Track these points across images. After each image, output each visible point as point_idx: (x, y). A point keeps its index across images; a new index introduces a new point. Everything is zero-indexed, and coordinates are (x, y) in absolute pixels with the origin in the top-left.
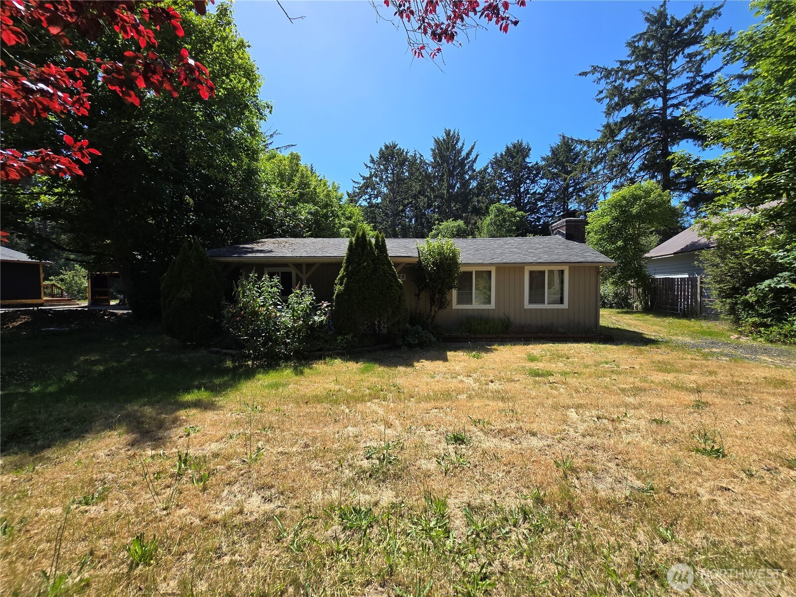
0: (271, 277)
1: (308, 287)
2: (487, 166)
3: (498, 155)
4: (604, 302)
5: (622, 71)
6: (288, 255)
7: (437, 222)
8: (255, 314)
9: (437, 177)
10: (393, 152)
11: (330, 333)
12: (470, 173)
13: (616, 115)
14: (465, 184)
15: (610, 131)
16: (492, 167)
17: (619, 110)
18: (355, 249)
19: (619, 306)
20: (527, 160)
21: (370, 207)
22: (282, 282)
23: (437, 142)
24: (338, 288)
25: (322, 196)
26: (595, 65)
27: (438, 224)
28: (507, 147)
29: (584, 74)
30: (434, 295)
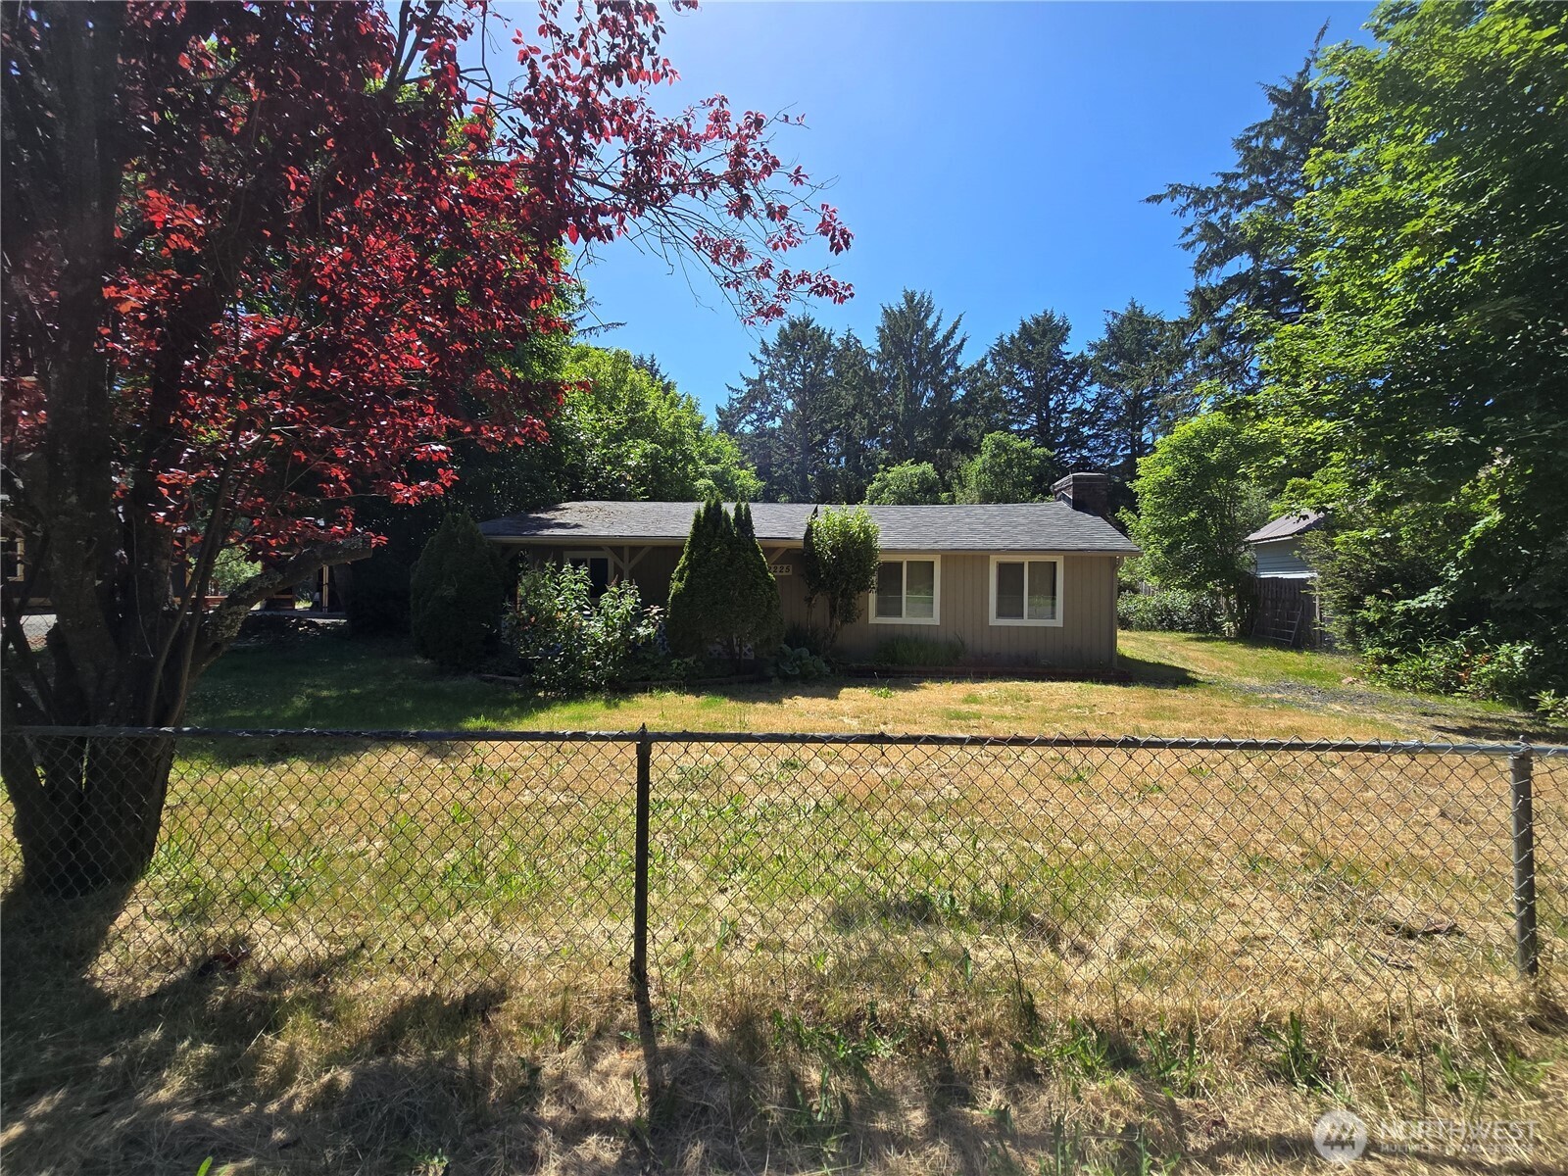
0: (576, 568)
1: (631, 584)
2: (984, 360)
3: (1006, 339)
4: (1171, 620)
5: (1227, 194)
6: (602, 533)
7: (882, 466)
8: (552, 621)
9: (887, 380)
10: (804, 336)
11: (662, 653)
12: (950, 372)
13: (1214, 273)
14: (944, 391)
15: (1204, 303)
16: (994, 361)
17: (1221, 264)
18: (704, 526)
19: (1200, 627)
20: (1064, 348)
21: (758, 436)
22: (592, 575)
23: (888, 314)
24: (676, 586)
25: (665, 425)
26: (1175, 182)
27: (885, 470)
28: (1024, 324)
29: (1157, 199)
30: (835, 599)
